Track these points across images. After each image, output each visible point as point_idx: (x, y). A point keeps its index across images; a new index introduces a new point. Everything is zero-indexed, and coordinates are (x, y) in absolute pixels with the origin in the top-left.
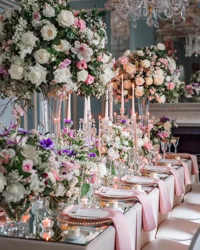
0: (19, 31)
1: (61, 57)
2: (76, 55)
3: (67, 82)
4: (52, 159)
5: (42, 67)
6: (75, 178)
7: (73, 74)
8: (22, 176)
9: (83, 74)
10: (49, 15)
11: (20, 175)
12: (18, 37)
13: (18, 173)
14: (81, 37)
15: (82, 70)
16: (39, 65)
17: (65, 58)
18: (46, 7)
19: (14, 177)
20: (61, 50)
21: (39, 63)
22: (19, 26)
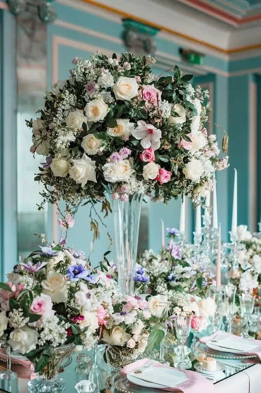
0: (63, 110)
1: (117, 144)
2: (140, 141)
3: (128, 181)
4: (80, 295)
5: (90, 159)
6: (140, 321)
7: (135, 169)
8: (28, 319)
9: (150, 169)
10: (106, 84)
11: (25, 315)
12: (61, 118)
13: (21, 314)
14: (150, 115)
15: (148, 162)
16: (87, 157)
17: (121, 146)
18: (103, 74)
19: (16, 319)
20: (118, 135)
21: (87, 154)
22: (64, 103)
